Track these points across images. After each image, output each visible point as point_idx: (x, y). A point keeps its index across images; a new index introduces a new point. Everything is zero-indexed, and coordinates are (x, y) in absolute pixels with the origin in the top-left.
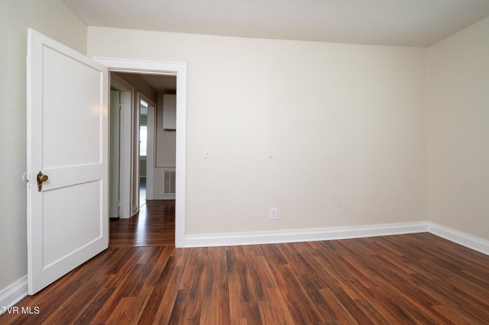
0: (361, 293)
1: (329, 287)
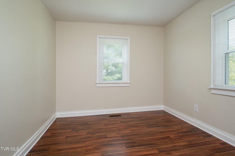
0: (97, 151)
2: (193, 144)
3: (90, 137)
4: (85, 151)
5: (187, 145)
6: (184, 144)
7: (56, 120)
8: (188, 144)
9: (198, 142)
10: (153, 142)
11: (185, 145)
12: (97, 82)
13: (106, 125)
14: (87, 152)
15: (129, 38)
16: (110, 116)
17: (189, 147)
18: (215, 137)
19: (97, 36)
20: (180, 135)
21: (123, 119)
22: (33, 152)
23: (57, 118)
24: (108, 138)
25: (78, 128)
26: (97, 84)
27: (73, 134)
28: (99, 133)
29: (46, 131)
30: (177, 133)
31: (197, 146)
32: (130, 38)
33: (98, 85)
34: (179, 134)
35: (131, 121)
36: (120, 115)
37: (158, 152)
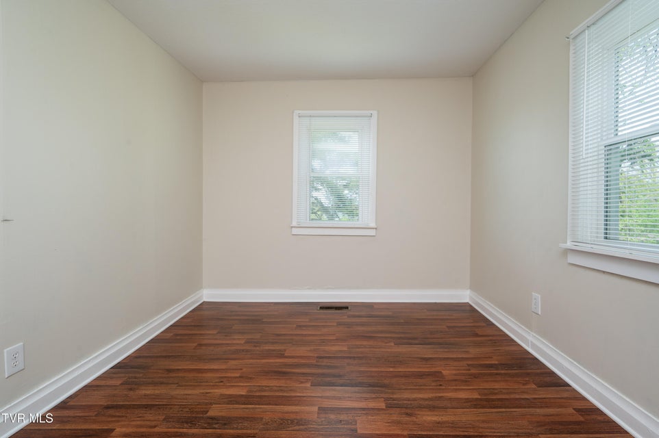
0: (242, 384)
1: (211, 404)
2: (493, 400)
3: (247, 351)
4: (217, 381)
5: (477, 399)
6: (466, 397)
7: (199, 305)
8: (479, 397)
9: (512, 396)
10: (386, 381)
11: (467, 400)
12: (294, 224)
13: (300, 327)
14: (222, 382)
15: (375, 113)
16: (321, 308)
17: (475, 407)
18: (574, 390)
19: (293, 112)
20: (473, 371)
21: (349, 317)
22: (120, 368)
23: (204, 303)
24: (286, 357)
25: (233, 328)
26: (293, 229)
27: (216, 339)
28: (273, 343)
29: (166, 329)
30: (468, 365)
31: (501, 407)
32: (378, 114)
33: (295, 231)
34: (469, 370)
35: (362, 324)
36: (347, 308)
37: (384, 407)
